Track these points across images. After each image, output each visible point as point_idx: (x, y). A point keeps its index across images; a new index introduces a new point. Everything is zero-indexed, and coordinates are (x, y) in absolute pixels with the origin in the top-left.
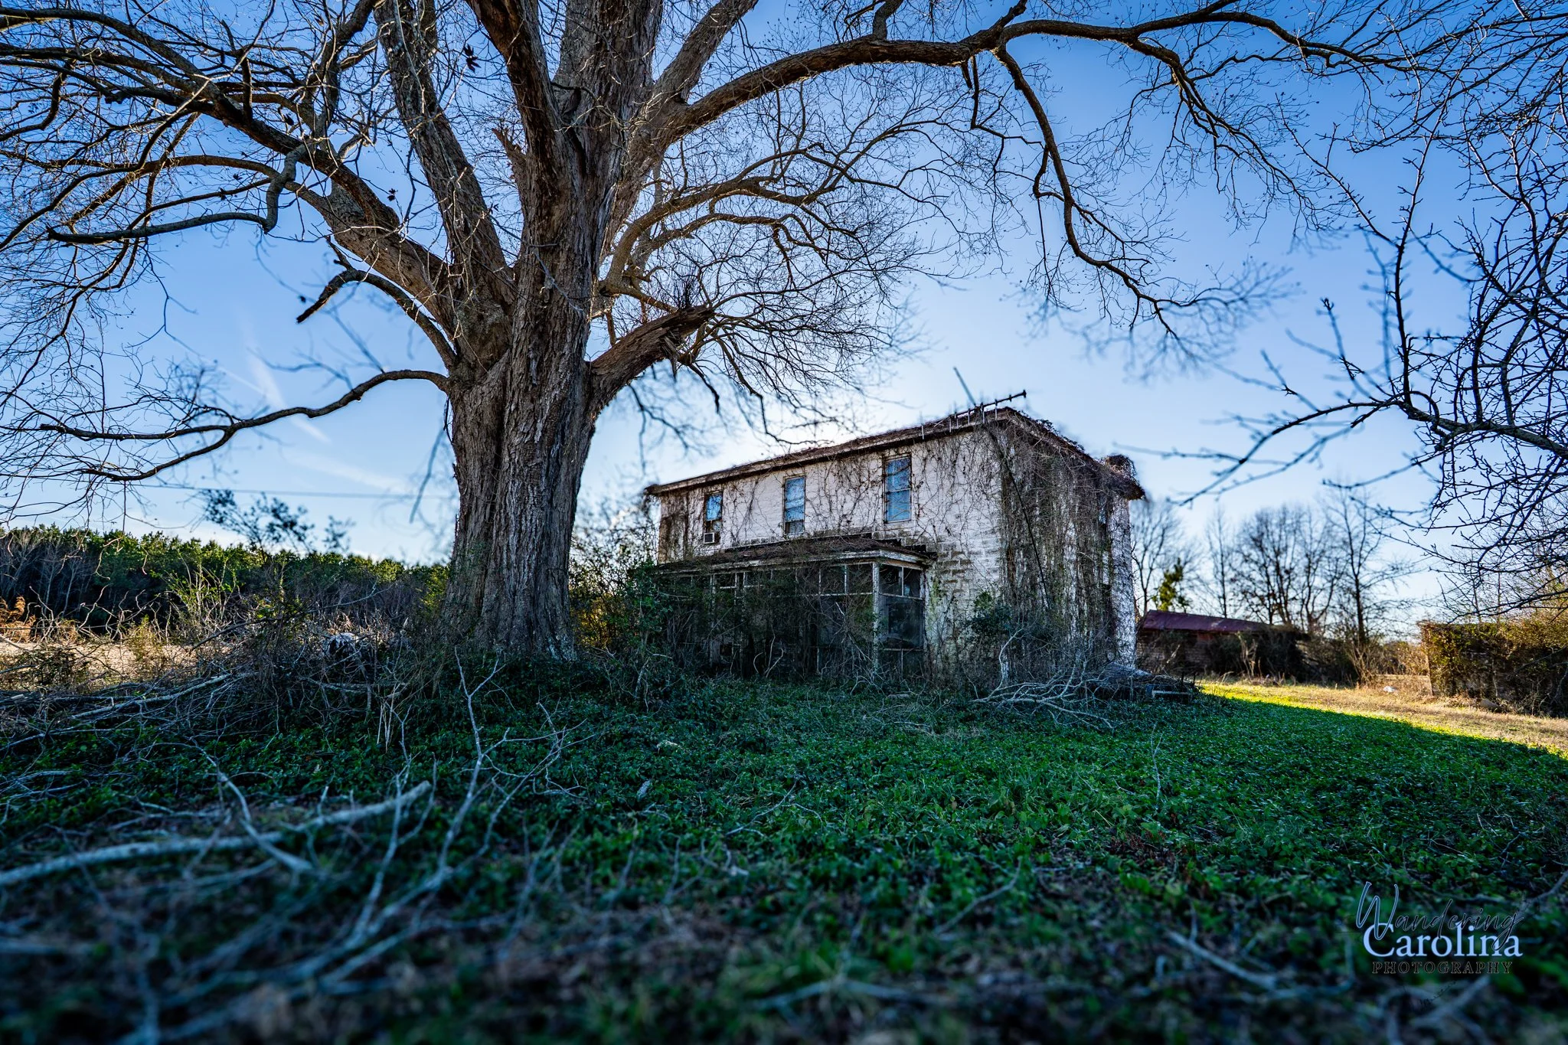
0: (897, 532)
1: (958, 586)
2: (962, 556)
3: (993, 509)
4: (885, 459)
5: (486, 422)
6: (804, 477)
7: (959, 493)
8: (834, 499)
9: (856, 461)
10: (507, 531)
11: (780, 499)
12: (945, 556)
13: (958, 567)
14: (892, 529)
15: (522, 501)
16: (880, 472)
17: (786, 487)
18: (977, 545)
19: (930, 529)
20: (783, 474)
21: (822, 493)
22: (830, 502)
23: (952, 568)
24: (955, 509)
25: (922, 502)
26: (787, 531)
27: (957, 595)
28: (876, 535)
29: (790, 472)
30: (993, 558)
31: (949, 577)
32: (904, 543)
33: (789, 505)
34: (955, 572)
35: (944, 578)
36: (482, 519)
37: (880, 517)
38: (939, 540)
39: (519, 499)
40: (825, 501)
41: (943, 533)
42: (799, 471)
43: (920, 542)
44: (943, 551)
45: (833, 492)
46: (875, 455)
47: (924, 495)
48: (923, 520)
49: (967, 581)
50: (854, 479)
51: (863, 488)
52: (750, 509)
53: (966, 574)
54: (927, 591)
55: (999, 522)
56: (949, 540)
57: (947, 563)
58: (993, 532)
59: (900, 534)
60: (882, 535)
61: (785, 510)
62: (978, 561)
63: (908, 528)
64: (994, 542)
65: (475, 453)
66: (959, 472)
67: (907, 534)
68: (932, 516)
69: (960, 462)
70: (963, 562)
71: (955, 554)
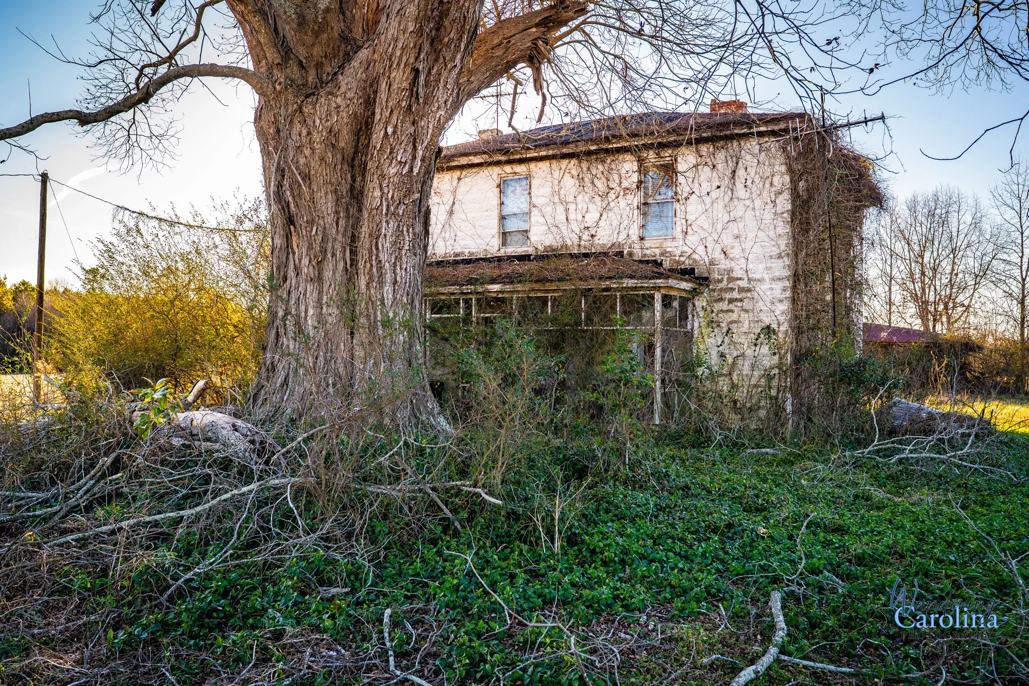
0: (657, 251)
1: (734, 316)
2: (740, 283)
3: (780, 230)
4: (641, 161)
5: (342, 144)
6: (528, 177)
7: (739, 211)
8: (572, 207)
9: (603, 162)
10: (381, 283)
11: (495, 202)
12: (720, 281)
13: (735, 295)
14: (652, 248)
15: (397, 245)
16: (635, 177)
17: (502, 187)
18: (758, 270)
19: (701, 250)
20: (496, 170)
21: (556, 199)
22: (567, 210)
23: (728, 296)
24: (734, 228)
25: (691, 218)
26: (504, 243)
27: (734, 327)
28: (631, 254)
29: (508, 169)
30: (778, 286)
31: (724, 306)
32: (667, 264)
33: (507, 211)
34: (731, 301)
35: (718, 306)
36: (341, 266)
37: (635, 233)
38: (712, 263)
39: (394, 243)
40: (560, 209)
41: (718, 255)
42: (521, 169)
43: (688, 264)
44: (716, 276)
45: (571, 199)
46: (628, 157)
47: (693, 208)
48: (692, 239)
49: (747, 311)
50: (600, 184)
51: (612, 195)
52: (451, 213)
53: (746, 304)
54: (696, 324)
55: (787, 245)
56: (724, 264)
57: (721, 290)
58: (780, 257)
59: (662, 254)
60: (638, 254)
61: (503, 218)
62: (761, 288)
63: (670, 246)
64: (782, 268)
65: (326, 183)
66: (739, 184)
67: (671, 254)
68: (703, 234)
69: (741, 173)
70: (741, 290)
71: (731, 279)
